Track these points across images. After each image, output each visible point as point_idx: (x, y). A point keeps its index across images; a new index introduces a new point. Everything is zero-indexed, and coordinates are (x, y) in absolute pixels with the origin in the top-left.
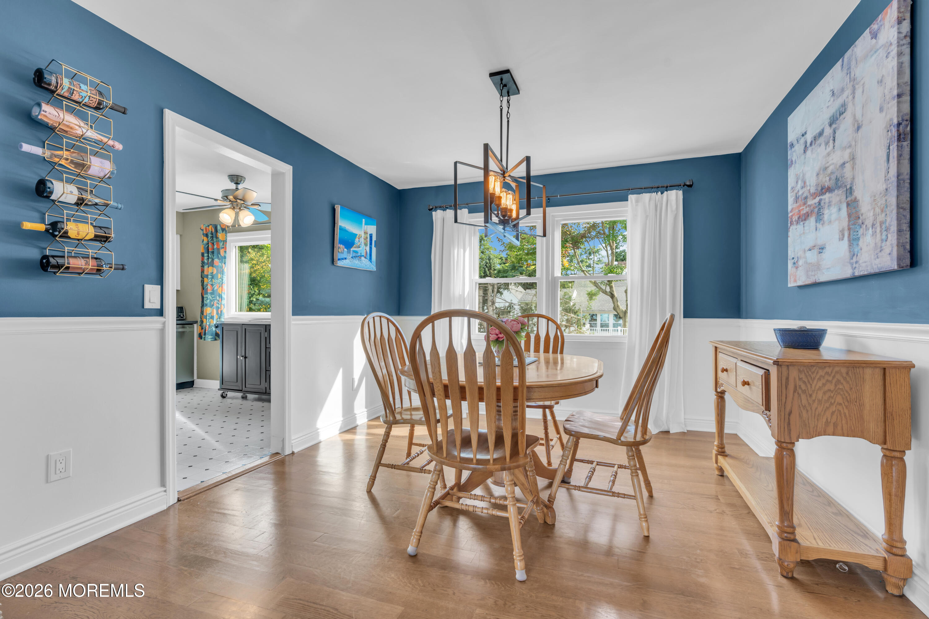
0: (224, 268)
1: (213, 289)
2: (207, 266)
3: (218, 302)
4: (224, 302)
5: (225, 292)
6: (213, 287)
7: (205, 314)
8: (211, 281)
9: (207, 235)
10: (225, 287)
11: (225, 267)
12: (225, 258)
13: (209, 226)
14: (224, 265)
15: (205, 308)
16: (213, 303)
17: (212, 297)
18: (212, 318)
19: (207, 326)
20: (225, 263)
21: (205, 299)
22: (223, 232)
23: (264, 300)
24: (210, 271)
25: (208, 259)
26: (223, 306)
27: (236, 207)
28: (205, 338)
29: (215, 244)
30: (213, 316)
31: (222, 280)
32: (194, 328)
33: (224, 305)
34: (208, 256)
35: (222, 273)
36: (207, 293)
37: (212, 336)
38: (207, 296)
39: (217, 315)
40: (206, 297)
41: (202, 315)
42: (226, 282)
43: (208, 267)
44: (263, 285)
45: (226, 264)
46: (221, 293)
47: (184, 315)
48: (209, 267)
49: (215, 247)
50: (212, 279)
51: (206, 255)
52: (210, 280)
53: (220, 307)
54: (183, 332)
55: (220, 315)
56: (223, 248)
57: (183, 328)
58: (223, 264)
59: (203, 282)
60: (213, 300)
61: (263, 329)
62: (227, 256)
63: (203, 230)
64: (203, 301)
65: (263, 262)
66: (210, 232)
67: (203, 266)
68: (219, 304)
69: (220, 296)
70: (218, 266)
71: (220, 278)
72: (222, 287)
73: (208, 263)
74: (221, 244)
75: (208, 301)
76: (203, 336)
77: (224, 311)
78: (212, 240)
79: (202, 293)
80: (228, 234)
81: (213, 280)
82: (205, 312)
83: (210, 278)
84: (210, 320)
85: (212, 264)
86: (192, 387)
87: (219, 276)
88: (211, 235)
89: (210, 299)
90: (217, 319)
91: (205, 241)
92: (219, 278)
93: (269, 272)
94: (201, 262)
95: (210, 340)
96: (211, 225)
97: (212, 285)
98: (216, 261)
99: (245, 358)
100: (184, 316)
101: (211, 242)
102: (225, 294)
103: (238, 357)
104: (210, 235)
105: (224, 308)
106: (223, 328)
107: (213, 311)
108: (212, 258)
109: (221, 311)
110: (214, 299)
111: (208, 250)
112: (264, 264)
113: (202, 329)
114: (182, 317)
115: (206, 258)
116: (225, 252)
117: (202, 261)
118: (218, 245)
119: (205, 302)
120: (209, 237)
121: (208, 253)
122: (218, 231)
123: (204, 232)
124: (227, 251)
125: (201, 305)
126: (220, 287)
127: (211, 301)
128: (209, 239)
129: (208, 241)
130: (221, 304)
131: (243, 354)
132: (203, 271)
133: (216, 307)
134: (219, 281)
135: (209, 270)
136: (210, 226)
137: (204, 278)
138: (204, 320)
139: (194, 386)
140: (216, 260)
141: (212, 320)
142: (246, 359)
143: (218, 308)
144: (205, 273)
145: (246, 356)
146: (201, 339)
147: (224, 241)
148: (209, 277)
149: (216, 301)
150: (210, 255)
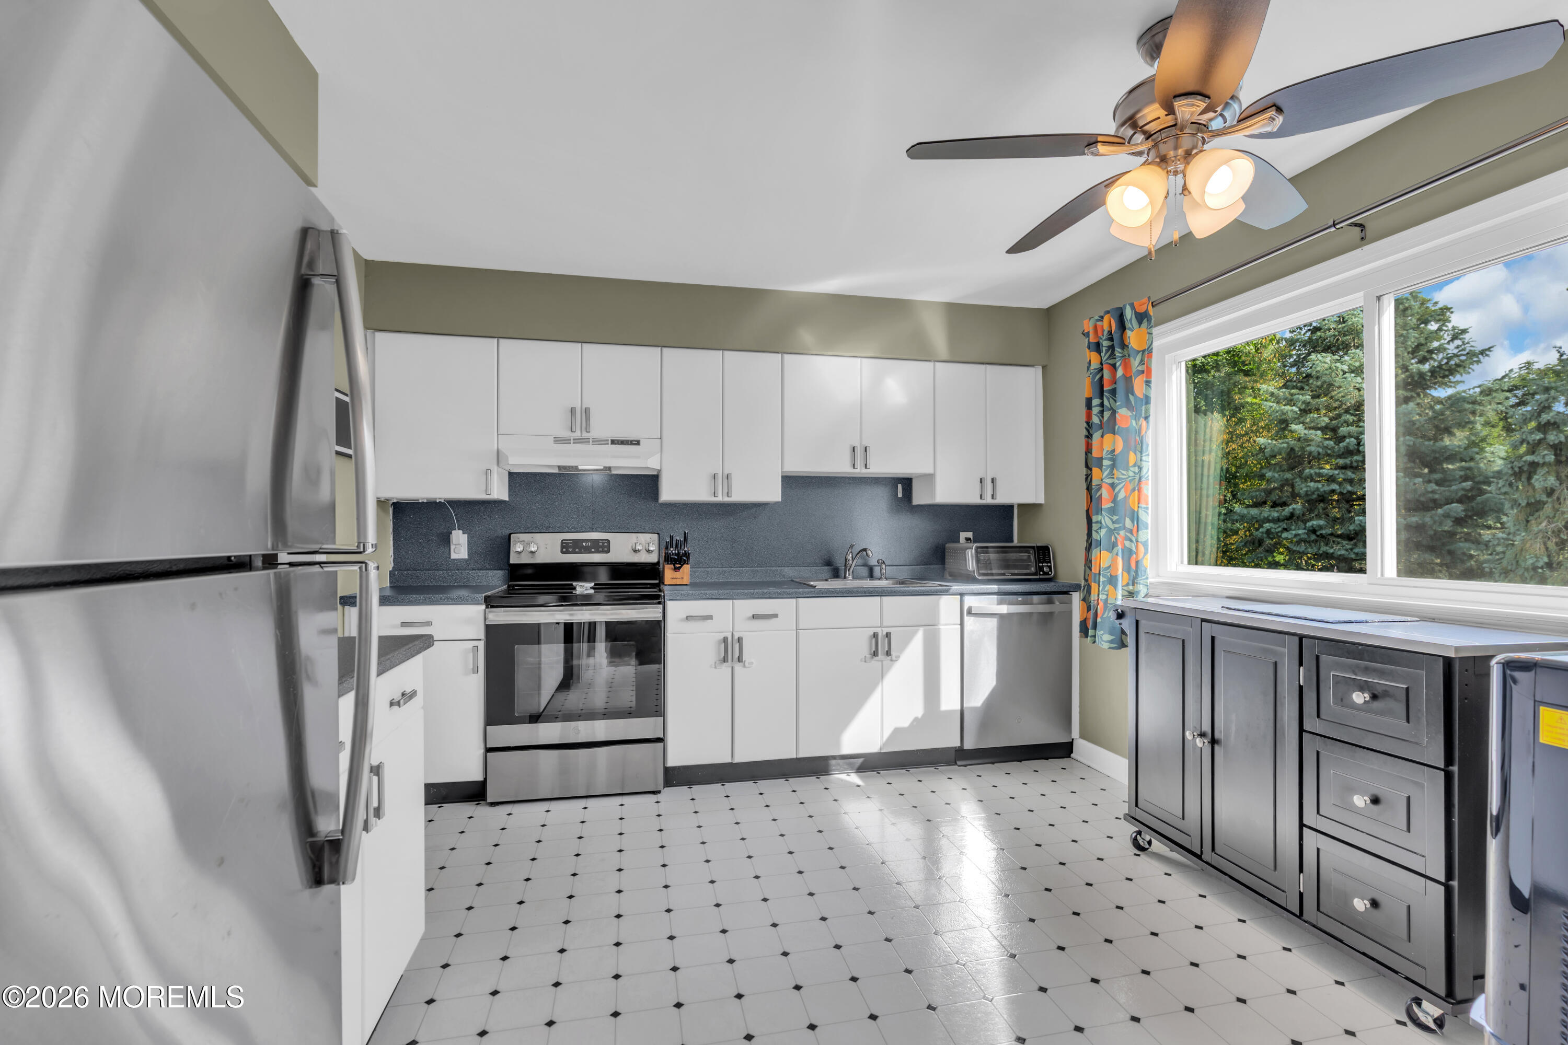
0: (1143, 432)
1: (1116, 497)
2: (1100, 432)
3: (1129, 535)
4: (1146, 535)
5: (1150, 506)
6: (1114, 490)
7: (1095, 569)
8: (1111, 475)
9: (1097, 347)
10: (1148, 490)
11: (1147, 428)
12: (1147, 400)
13: (1102, 317)
14: (1144, 423)
15: (1095, 552)
16: (1116, 538)
17: (1114, 523)
18: (1112, 581)
19: (1101, 604)
20: (1146, 418)
21: (1095, 527)
22: (1140, 323)
23: (1246, 513)
24: (1107, 447)
25: (1102, 412)
26: (1141, 548)
27: (1172, 153)
28: (1095, 636)
29: (1118, 364)
30: (1116, 577)
31: (1140, 468)
32: (1070, 602)
33: (1145, 544)
34: (1102, 405)
35: (1140, 447)
36: (1099, 511)
37: (1111, 634)
38: (1099, 518)
39: (1125, 574)
40: (1097, 522)
41: (1087, 569)
42: (1150, 473)
43: (1102, 436)
44: (1243, 483)
45: (1151, 419)
46: (1136, 510)
47: (1050, 567)
48: (1105, 437)
49: (1120, 372)
50: (1112, 470)
51: (1096, 402)
52: (1106, 474)
53: (1134, 549)
54: (1051, 614)
55: (1134, 572)
56: (1143, 372)
57: (1050, 602)
58: (1142, 420)
59: (1088, 478)
60: (1115, 529)
61: (1286, 653)
62: (1153, 395)
63: (1086, 335)
64: (1089, 534)
65: (1244, 436)
66: (1106, 333)
67: (1089, 436)
68: (1131, 541)
69: (1135, 518)
70: (1127, 429)
71: (1135, 465)
72: (1139, 491)
73: (1101, 426)
74: (1135, 362)
75: (1104, 531)
76: (1091, 632)
77: (1144, 562)
78: (1112, 356)
79: (1088, 511)
80: (1155, 331)
81: (1115, 471)
82: (1096, 564)
83: (1108, 466)
84: (1108, 587)
85: (1110, 427)
86: (1069, 757)
87: (1132, 458)
88: (1109, 343)
89: (1107, 527)
90: (1128, 585)
91: (1095, 365)
92: (1131, 463)
93: (1257, 454)
94: (1085, 425)
95: (1106, 646)
96: (1108, 312)
97: (1113, 486)
98: (1121, 416)
99: (1214, 742)
100: (1051, 570)
101: (1109, 361)
102: (1150, 511)
103: (1188, 734)
104: (1105, 343)
105: (1146, 553)
106: (1137, 622)
107: (1114, 561)
108: (1112, 409)
109: (1137, 562)
110: (1117, 526)
111: (1102, 387)
112: (1245, 439)
113: (1089, 609)
114: (1045, 573)
115: (1095, 410)
116: (1148, 383)
117: (1088, 423)
118: (1127, 366)
119: (1094, 535)
120: (1104, 349)
121: (1101, 397)
122: (1128, 325)
123: (1092, 339)
124: (1153, 379)
125: (1085, 544)
126: (1134, 490)
127: (1111, 532)
128: (1103, 354)
129: (1101, 364)
130: (1137, 541)
131: (1206, 727)
132: (1088, 450)
133: (1123, 551)
134: (1131, 474)
135: (1104, 444)
136: (1106, 318)
137: (1091, 470)
138: (1094, 586)
139: (1072, 755)
140: (1123, 412)
141: (1112, 588)
142: (1216, 747)
143: (1128, 553)
144: (1095, 453)
145: (1217, 736)
146: (1087, 636)
147: (1144, 351)
148: (1106, 463)
149: (1122, 533)
150: (1106, 403)
